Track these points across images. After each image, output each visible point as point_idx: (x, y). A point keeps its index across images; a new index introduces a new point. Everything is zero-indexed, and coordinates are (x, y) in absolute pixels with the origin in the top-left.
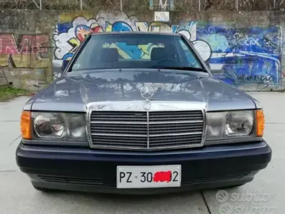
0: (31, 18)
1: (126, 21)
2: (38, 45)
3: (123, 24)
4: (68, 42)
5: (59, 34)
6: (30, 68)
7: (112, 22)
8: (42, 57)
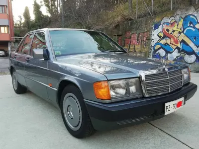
0: (144, 23)
1: (193, 14)
2: (145, 38)
3: (191, 17)
4: (158, 35)
5: (154, 30)
6: (140, 52)
7: (183, 16)
8: (146, 46)
